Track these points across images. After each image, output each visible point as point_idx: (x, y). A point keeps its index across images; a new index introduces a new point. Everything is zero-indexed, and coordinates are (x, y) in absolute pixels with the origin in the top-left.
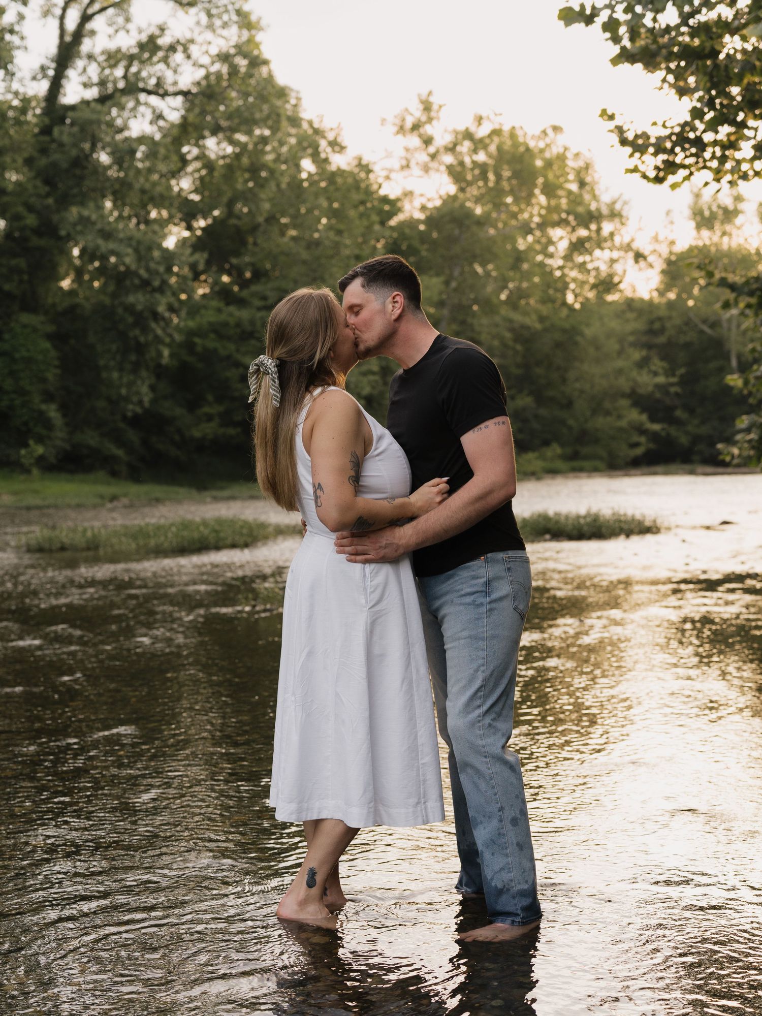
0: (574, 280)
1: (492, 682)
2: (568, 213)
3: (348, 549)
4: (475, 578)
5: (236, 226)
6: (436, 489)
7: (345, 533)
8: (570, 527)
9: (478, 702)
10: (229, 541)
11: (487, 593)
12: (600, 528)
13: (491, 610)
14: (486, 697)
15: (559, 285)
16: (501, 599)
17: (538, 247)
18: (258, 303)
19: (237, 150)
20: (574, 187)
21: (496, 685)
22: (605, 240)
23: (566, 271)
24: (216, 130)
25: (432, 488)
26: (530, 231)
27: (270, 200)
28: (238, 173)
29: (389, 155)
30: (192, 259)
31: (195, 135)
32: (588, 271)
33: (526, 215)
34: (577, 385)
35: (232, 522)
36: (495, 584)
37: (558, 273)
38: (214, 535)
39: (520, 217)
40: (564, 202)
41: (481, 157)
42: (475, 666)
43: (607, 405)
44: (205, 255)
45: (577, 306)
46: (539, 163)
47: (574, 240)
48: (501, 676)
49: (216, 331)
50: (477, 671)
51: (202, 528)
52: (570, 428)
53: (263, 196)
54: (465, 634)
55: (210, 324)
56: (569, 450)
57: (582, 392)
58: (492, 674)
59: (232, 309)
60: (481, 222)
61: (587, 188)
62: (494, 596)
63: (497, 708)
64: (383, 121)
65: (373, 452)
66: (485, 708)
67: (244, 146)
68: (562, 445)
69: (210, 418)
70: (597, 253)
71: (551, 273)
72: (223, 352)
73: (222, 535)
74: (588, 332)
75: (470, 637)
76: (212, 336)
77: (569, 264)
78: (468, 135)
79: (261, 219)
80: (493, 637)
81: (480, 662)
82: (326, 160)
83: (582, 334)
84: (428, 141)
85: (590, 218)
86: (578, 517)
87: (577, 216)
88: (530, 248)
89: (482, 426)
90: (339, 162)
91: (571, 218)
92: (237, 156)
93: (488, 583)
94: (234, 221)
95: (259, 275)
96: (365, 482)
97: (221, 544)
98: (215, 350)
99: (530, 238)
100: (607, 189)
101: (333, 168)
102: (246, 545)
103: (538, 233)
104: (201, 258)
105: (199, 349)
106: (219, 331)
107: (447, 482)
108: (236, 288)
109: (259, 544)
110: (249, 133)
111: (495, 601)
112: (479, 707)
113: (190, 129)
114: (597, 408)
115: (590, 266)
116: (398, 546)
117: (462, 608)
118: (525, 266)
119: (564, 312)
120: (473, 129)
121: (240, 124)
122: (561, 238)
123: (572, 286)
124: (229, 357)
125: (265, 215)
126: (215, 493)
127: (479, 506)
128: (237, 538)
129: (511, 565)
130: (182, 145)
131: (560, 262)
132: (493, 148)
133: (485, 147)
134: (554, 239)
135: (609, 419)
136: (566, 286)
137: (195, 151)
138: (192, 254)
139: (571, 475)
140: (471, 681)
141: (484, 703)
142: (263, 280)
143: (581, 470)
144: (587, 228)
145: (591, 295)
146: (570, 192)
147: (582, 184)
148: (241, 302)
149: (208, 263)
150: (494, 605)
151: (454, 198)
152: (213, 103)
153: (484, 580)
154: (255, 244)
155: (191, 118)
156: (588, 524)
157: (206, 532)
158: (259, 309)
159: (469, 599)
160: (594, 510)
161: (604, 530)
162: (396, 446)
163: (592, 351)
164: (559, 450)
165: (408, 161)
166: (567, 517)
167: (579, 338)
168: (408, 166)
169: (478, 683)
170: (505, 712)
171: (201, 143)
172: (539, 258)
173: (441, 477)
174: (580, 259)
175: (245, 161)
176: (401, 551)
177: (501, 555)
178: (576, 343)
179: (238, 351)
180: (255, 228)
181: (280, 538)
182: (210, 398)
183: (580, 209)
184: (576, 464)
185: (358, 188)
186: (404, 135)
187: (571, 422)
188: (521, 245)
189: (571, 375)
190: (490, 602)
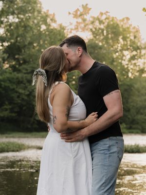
0: (132, 69)
1: (108, 181)
2: (130, 46)
3: (65, 137)
4: (105, 144)
5: (18, 46)
6: (94, 116)
7: (64, 132)
8: (129, 149)
9: (103, 188)
10: (12, 149)
11: (109, 150)
12: (139, 149)
13: (109, 156)
14: (106, 186)
15: (126, 70)
16: (113, 153)
17: (120, 57)
18: (24, 71)
19: (20, 20)
20: (132, 38)
21: (109, 183)
22: (142, 56)
23: (129, 66)
24: (13, 13)
25: (93, 116)
26: (117, 52)
27: (30, 37)
28: (20, 28)
29: (71, 24)
30: (3, 56)
31: (6, 14)
32: (137, 66)
33: (116, 47)
34: (132, 104)
35: (13, 143)
36: (111, 147)
37: (126, 66)
38: (6, 147)
39: (114, 47)
40: (129, 42)
41: (102, 26)
42: (103, 175)
43: (142, 111)
44: (8, 55)
45: (132, 78)
46: (121, 30)
47: (132, 55)
48: (112, 180)
49: (9, 81)
50: (103, 177)
51: (2, 145)
52: (129, 118)
53: (27, 35)
54: (100, 164)
55: (8, 78)
56: (128, 126)
57: (133, 106)
58: (108, 179)
59: (15, 73)
60: (101, 48)
61: (137, 38)
62: (111, 151)
63: (109, 191)
64: (70, 13)
65: (74, 105)
66: (105, 190)
67: (22, 19)
68: (126, 124)
69: (6, 110)
70: (139, 60)
71: (124, 66)
72: (12, 87)
73: (9, 147)
74: (136, 86)
75: (102, 165)
76: (8, 82)
77: (130, 64)
78: (98, 19)
79: (26, 43)
80: (110, 166)
81: (105, 174)
82: (50, 25)
83: (134, 87)
84: (84, 20)
85: (137, 48)
86: (132, 146)
87: (133, 47)
88: (117, 58)
89: (111, 93)
90: (54, 26)
91: (131, 48)
92: (20, 22)
93: (109, 147)
94: (18, 44)
95: (25, 62)
96: (71, 115)
97: (9, 150)
98: (9, 87)
99: (117, 54)
100: (143, 39)
101: (52, 28)
102: (17, 151)
103: (120, 52)
104: (6, 56)
105: (3, 86)
106: (10, 80)
107: (97, 114)
108: (17, 66)
109: (22, 151)
110: (24, 15)
111: (111, 153)
112: (103, 189)
113: (4, 12)
114: (138, 112)
115: (137, 64)
116: (82, 136)
117: (100, 154)
118: (115, 63)
119: (128, 80)
120: (100, 17)
121: (21, 11)
122: (128, 54)
123: (131, 71)
124: (14, 89)
125: (28, 42)
126: (6, 135)
127: (110, 121)
128: (14, 148)
129: (118, 141)
130: (1, 18)
131: (127, 63)
132: (106, 24)
133: (104, 23)
134: (125, 55)
135: (142, 116)
136: (129, 71)
137: (6, 20)
138: (3, 54)
139: (129, 134)
140: (101, 180)
141: (105, 188)
142: (27, 64)
143: (132, 133)
144: (137, 51)
145: (137, 74)
146: (131, 40)
147: (135, 37)
148: (19, 71)
149: (8, 57)
150: (111, 154)
151: (92, 40)
152: (12, 4)
153: (108, 146)
154: (25, 52)
155: (5, 9)
156: (135, 148)
157: (4, 146)
158: (25, 73)
159: (102, 152)
160: (137, 144)
161: (140, 150)
162: (82, 102)
163: (137, 92)
164: (125, 126)
165: (78, 26)
166: (128, 146)
167: (132, 88)
168: (77, 28)
169: (103, 181)
170: (111, 193)
171: (8, 17)
172: (120, 61)
173: (95, 112)
174: (133, 62)
175: (23, 24)
176: (84, 137)
177: (114, 138)
178: (132, 90)
179: (17, 88)
180: (25, 46)
181: (29, 149)
182: (7, 103)
183: (134, 46)
184: (131, 131)
185: (60, 35)
186: (77, 18)
187: (129, 116)
188: (115, 56)
189: (130, 100)
190: (110, 153)
